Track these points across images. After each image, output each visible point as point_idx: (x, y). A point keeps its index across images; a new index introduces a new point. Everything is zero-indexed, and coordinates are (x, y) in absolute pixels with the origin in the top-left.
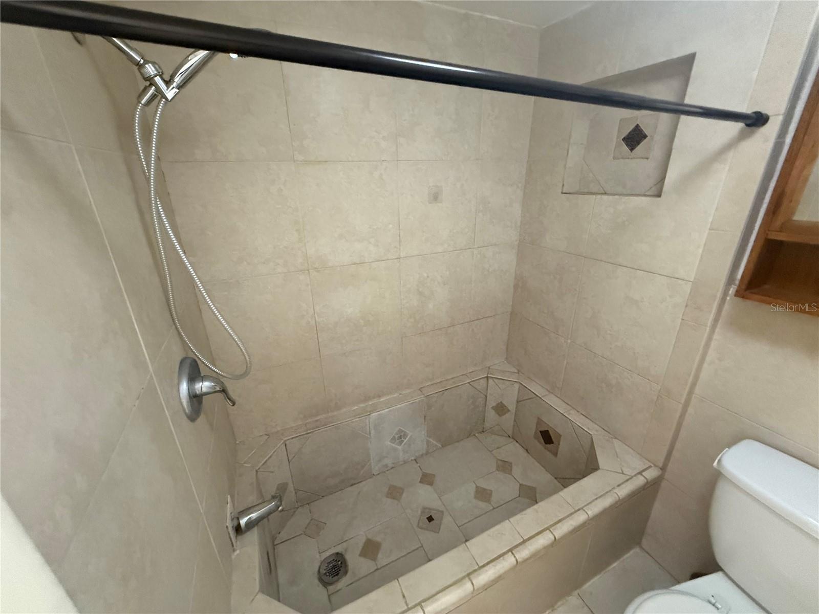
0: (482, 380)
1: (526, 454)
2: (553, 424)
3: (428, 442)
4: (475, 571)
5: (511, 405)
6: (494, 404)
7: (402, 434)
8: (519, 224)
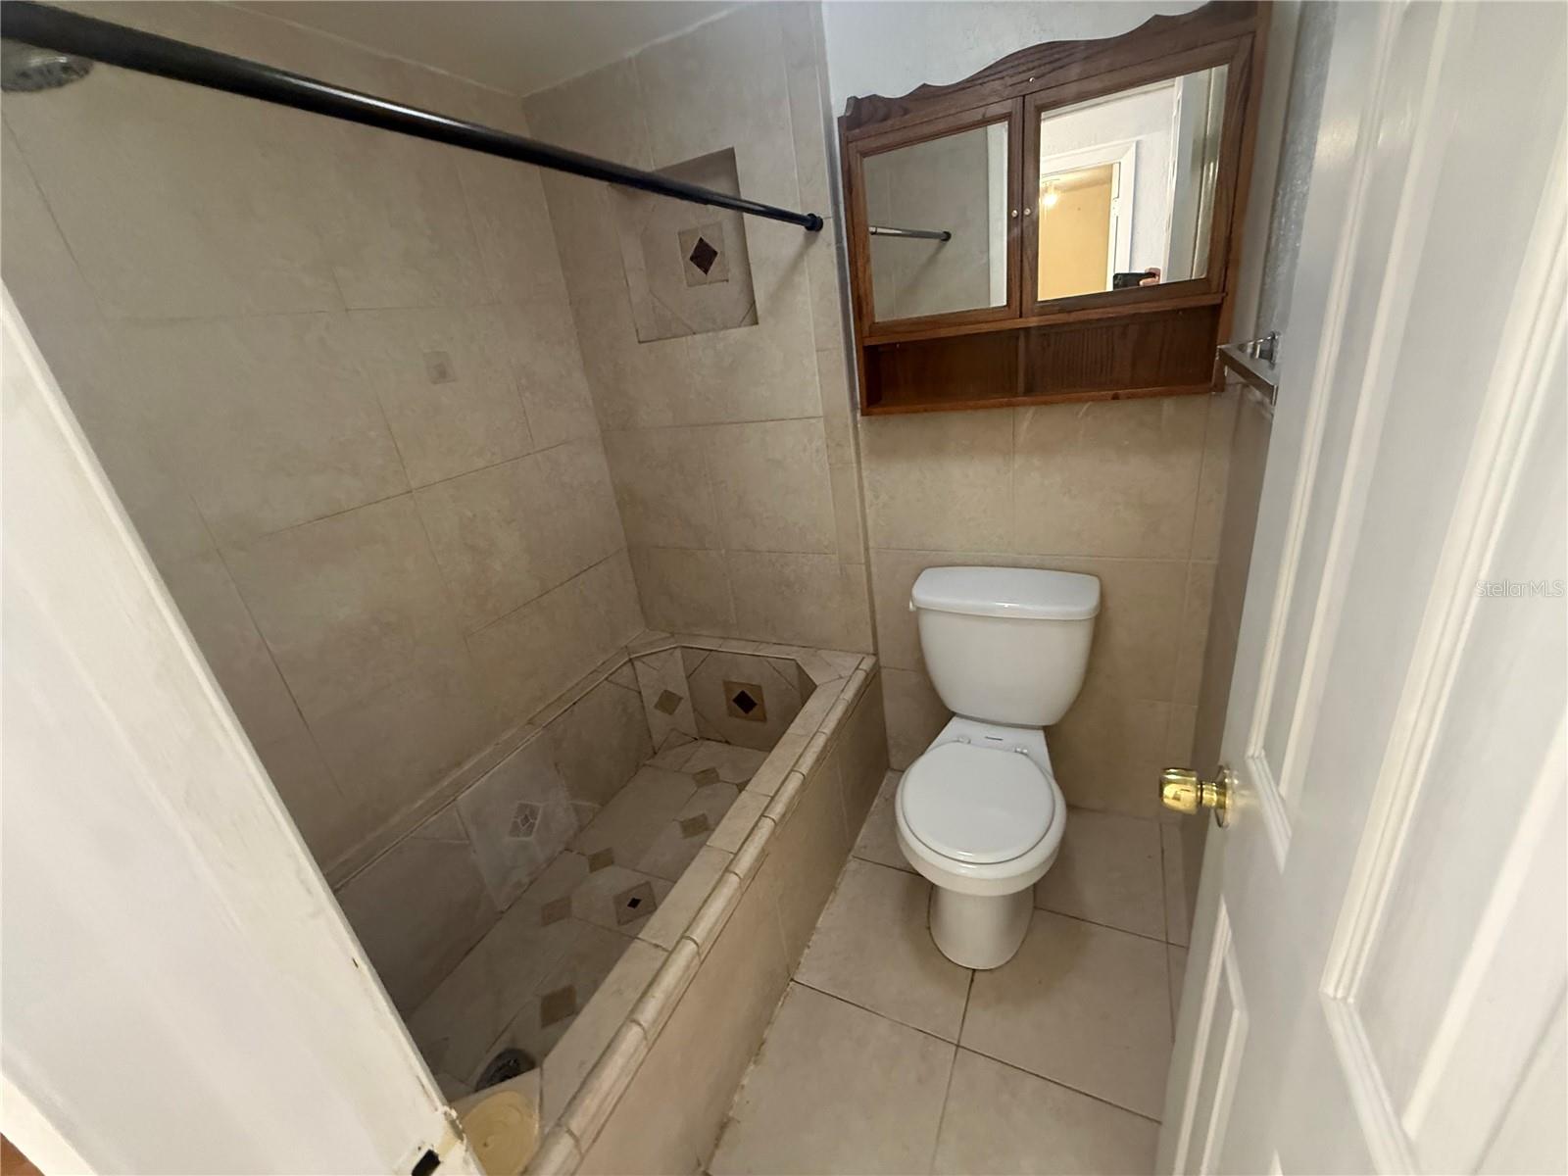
0: (624, 668)
1: (727, 747)
2: (746, 675)
3: (577, 810)
4: (732, 860)
5: (680, 688)
6: (656, 699)
7: (527, 813)
8: (590, 402)
